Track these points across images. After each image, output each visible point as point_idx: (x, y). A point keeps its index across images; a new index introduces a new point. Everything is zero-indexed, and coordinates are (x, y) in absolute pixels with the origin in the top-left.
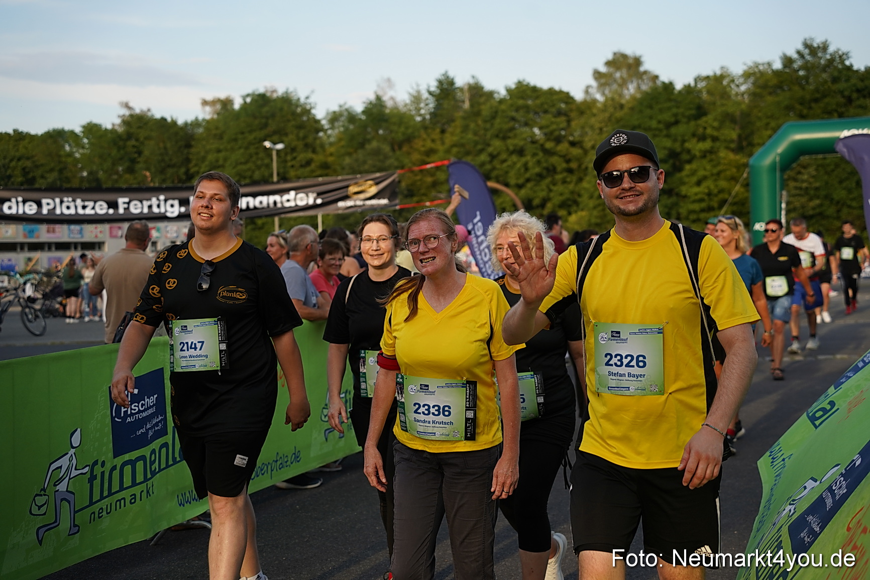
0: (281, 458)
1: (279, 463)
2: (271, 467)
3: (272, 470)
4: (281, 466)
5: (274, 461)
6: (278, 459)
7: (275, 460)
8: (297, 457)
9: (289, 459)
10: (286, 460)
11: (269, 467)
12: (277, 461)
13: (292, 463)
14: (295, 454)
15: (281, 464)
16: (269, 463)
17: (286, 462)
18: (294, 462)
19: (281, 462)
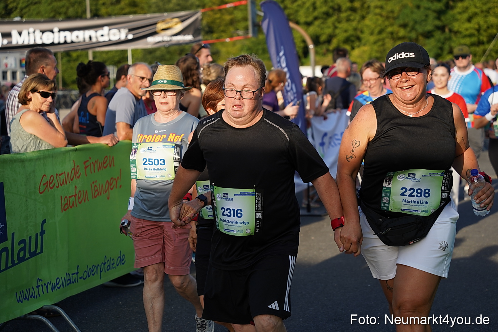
0: (108, 260)
1: (107, 265)
2: (101, 269)
3: (101, 272)
4: (109, 268)
5: (102, 263)
6: (106, 261)
7: (104, 262)
8: (122, 260)
9: (115, 262)
10: (112, 263)
11: (99, 268)
12: (105, 263)
13: (118, 265)
14: (120, 257)
15: (109, 266)
16: (98, 265)
17: (113, 264)
18: (120, 264)
19: (108, 264)
